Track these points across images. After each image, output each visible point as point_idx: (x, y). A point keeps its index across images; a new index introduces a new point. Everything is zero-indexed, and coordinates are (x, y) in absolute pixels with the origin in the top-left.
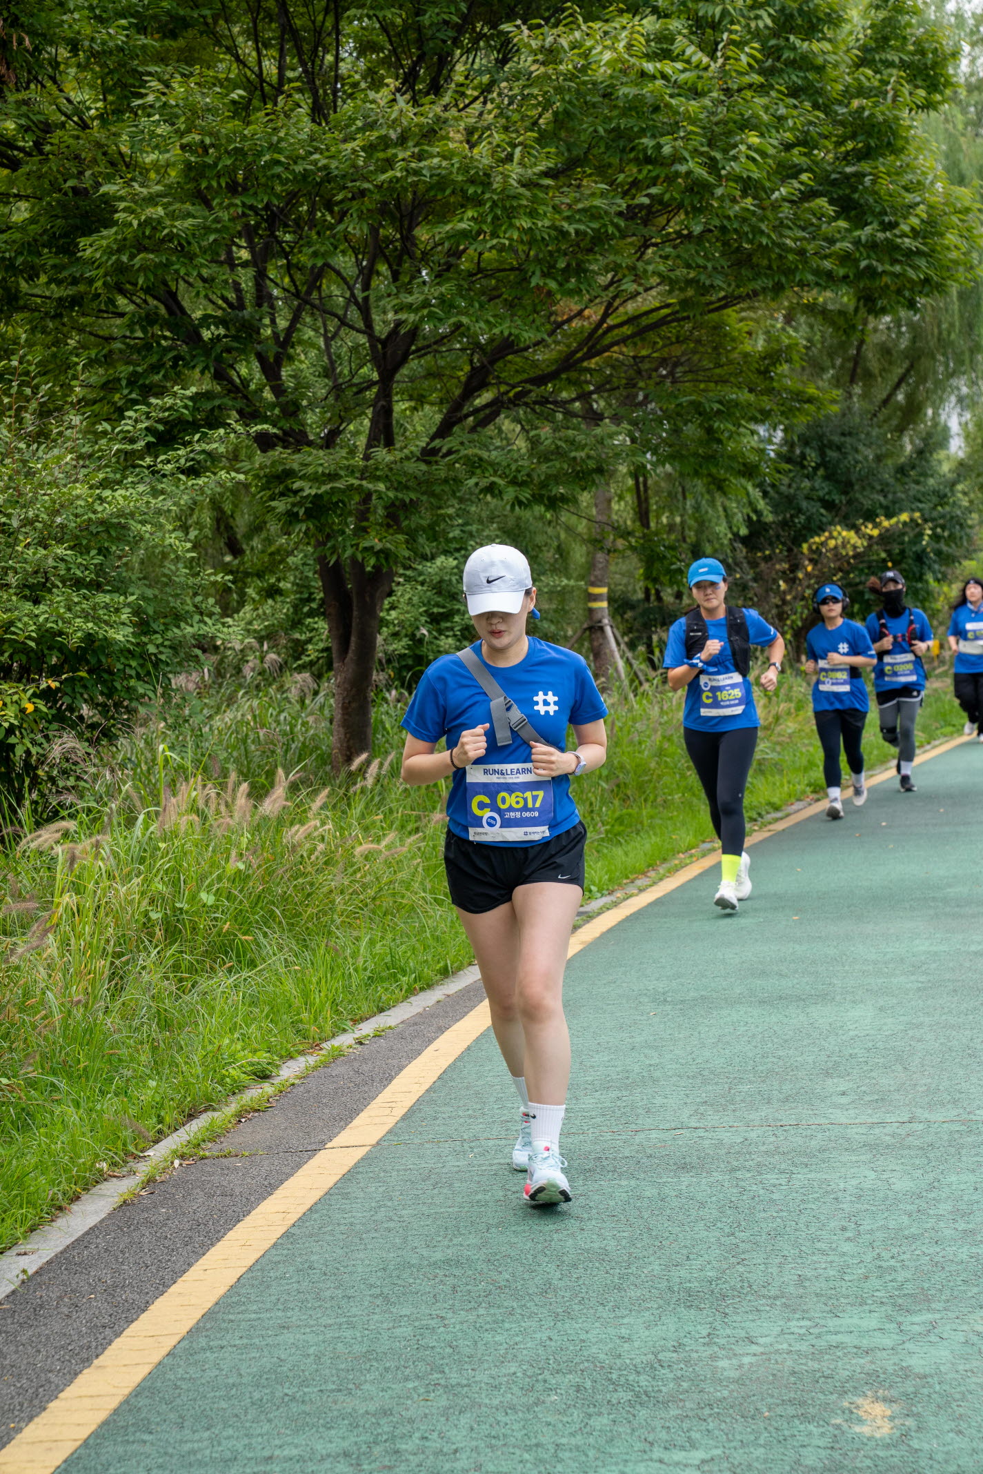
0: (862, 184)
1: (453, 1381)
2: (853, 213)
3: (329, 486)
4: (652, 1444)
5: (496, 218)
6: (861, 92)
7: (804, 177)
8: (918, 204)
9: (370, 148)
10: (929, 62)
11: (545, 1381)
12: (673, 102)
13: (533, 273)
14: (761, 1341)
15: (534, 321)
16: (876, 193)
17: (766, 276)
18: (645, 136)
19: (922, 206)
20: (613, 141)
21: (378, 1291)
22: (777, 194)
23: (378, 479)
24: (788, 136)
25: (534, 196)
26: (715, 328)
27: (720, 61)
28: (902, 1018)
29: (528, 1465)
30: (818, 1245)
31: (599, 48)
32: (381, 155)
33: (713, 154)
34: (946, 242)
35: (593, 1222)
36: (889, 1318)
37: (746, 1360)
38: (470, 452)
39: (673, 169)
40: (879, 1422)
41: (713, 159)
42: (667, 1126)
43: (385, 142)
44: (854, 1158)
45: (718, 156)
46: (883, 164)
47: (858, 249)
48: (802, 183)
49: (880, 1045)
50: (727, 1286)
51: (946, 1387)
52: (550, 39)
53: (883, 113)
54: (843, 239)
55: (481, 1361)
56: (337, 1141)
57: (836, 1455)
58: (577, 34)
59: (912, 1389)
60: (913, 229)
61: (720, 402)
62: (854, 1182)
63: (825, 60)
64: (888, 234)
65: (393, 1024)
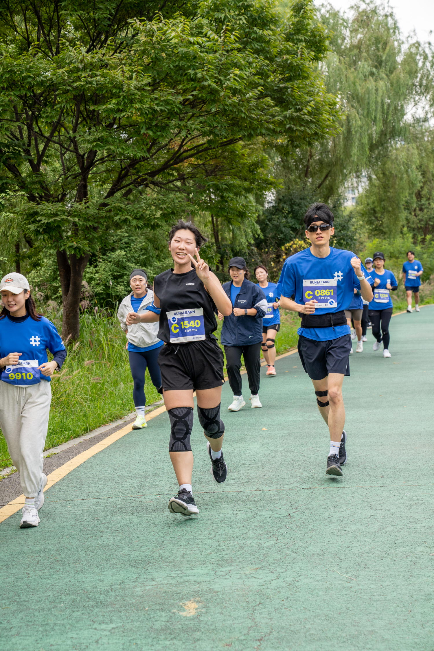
0: (287, 92)
1: (22, 600)
2: (284, 104)
3: (52, 219)
4: (94, 622)
5: (125, 103)
6: (288, 52)
7: (260, 88)
8: (311, 101)
9: (70, 72)
10: (317, 40)
11: (61, 598)
12: (202, 55)
13: (142, 128)
14: (157, 580)
15: (143, 148)
16: (293, 96)
17: (245, 130)
18: (190, 69)
19: (313, 102)
20: (177, 71)
21: (5, 563)
22: (248, 96)
23: (75, 216)
24: (253, 71)
25: (142, 94)
26: (231, 152)
27: (223, 38)
28: (270, 448)
29: (40, 632)
30: (197, 541)
31: (170, 31)
32: (75, 75)
33: (219, 77)
34: (324, 117)
35: (108, 534)
36: (213, 569)
37: (148, 588)
38: (117, 205)
39: (202, 84)
40: (191, 610)
41: (220, 80)
42: (155, 493)
43: (78, 70)
44: (226, 506)
45: (222, 78)
46: (297, 83)
47: (285, 120)
48: (259, 91)
49: (257, 459)
50: (152, 558)
51: (224, 596)
52: (149, 26)
53: (296, 62)
54: (279, 115)
55: (37, 591)
56: (14, 502)
57: (168, 624)
58: (161, 24)
59: (210, 597)
60: (309, 112)
61: (226, 184)
62: (222, 515)
63: (270, 39)
64: (298, 114)
65: (57, 452)
